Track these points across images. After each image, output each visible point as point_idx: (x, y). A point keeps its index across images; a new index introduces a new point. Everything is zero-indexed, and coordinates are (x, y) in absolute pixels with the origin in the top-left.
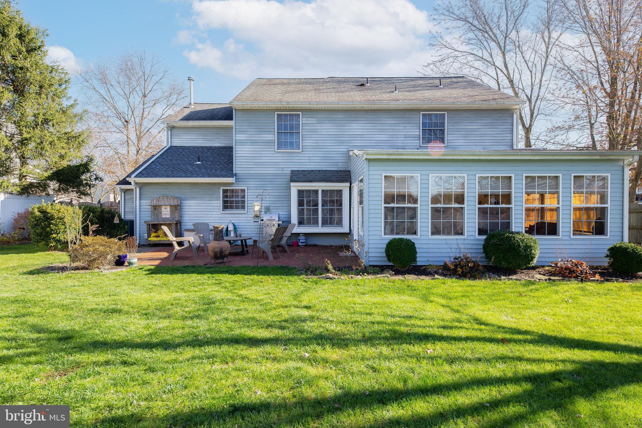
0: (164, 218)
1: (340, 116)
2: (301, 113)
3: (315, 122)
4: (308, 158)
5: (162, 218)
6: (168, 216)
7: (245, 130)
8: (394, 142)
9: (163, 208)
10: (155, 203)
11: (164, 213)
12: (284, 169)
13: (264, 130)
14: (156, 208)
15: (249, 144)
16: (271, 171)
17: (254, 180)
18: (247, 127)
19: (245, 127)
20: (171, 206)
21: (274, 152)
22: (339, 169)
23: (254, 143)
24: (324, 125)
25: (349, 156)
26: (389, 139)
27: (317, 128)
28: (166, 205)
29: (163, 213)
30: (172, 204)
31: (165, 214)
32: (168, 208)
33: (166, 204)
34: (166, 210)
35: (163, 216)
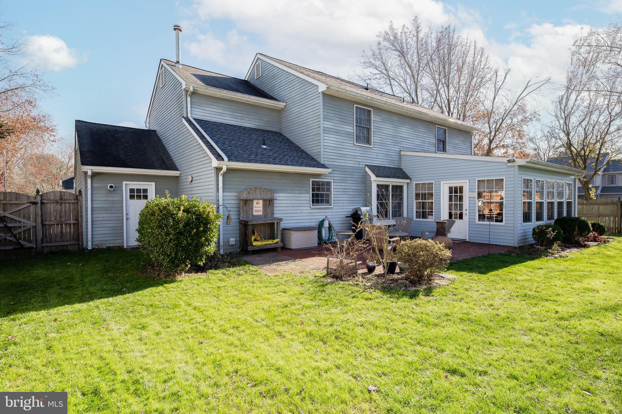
0: (255, 216)
1: (395, 118)
2: (372, 110)
3: (380, 120)
4: (376, 154)
5: (253, 215)
6: (260, 213)
7: (331, 118)
8: (424, 147)
9: (255, 202)
10: (244, 196)
11: (256, 209)
12: (361, 163)
13: (345, 121)
14: (247, 203)
15: (334, 133)
16: (350, 164)
17: (338, 172)
18: (332, 115)
19: (330, 115)
20: (264, 200)
21: (353, 145)
22: (396, 167)
23: (337, 132)
24: (387, 124)
25: (400, 156)
26: (421, 144)
27: (382, 126)
28: (258, 199)
29: (254, 209)
30: (265, 197)
31: (258, 211)
32: (261, 202)
33: (258, 197)
34: (258, 205)
35: (255, 214)
